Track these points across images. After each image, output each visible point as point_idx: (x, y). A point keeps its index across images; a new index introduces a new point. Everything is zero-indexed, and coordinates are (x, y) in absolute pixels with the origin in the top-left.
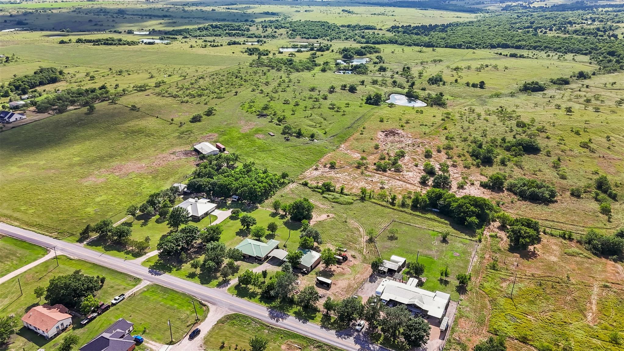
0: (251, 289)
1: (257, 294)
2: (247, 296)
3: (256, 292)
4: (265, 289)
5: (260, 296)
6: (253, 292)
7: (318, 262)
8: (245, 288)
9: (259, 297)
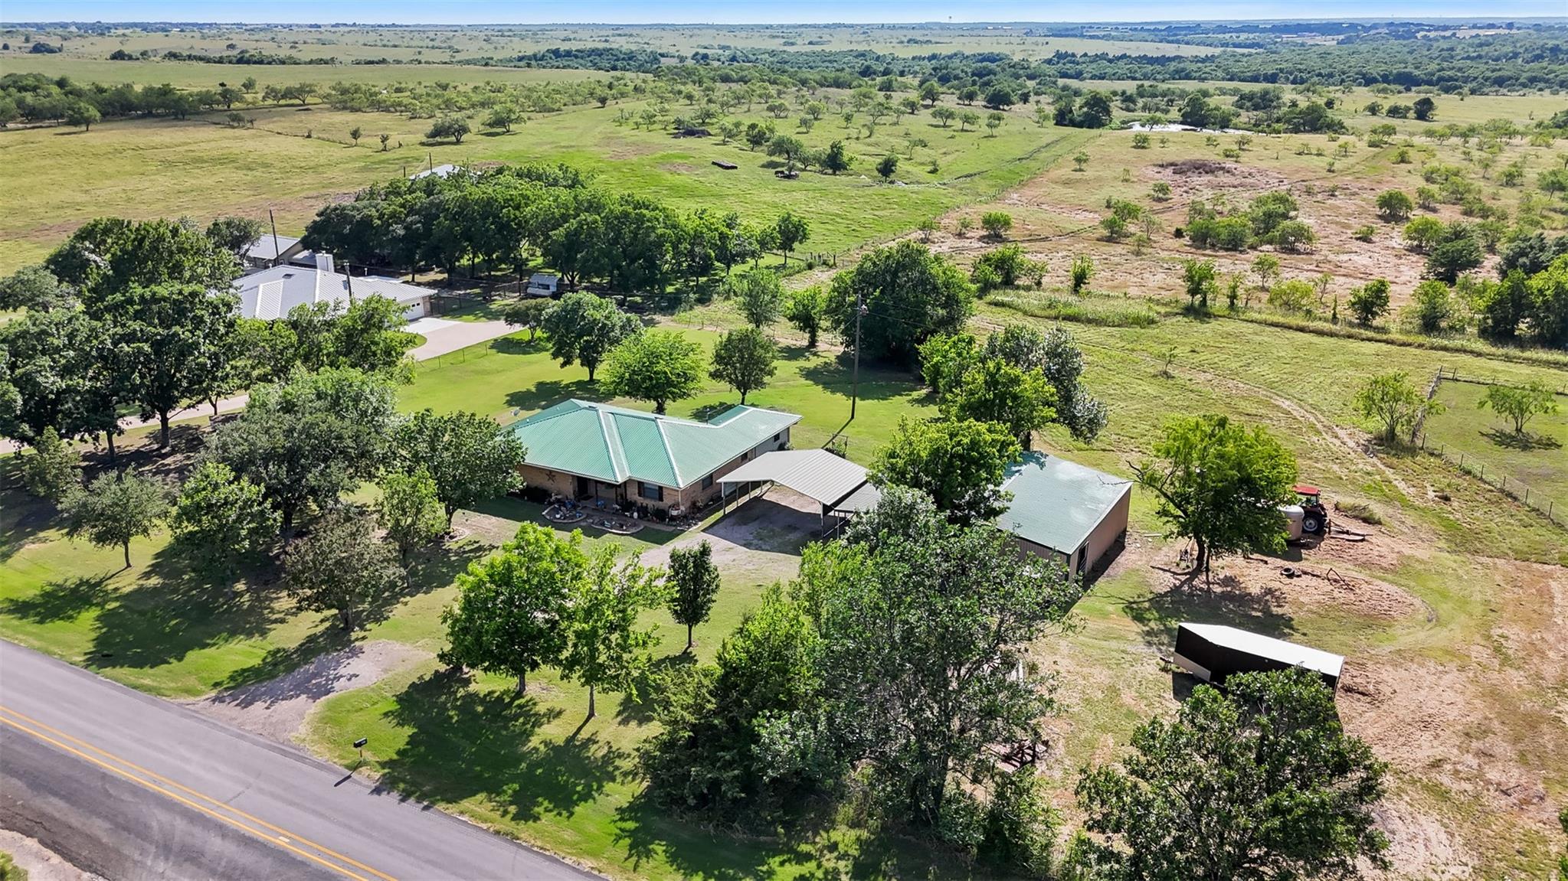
0: (554, 714)
1: (603, 771)
2: (492, 789)
3: (597, 752)
4: (698, 709)
5: (640, 786)
6: (571, 753)
7: (1109, 537)
8: (497, 706)
9: (622, 793)
